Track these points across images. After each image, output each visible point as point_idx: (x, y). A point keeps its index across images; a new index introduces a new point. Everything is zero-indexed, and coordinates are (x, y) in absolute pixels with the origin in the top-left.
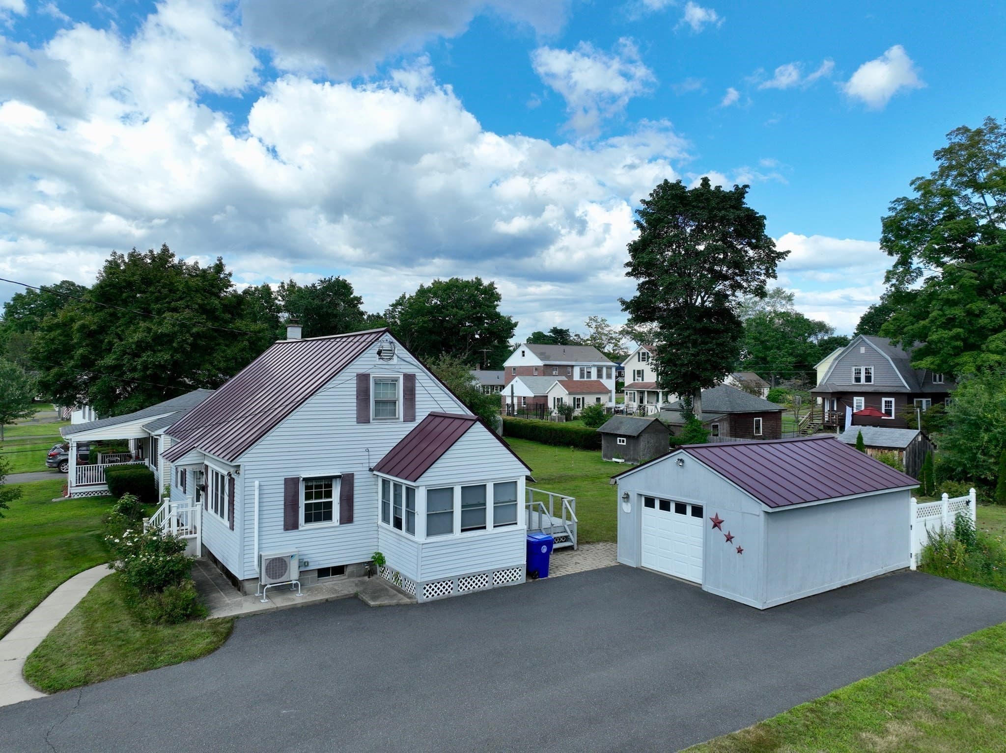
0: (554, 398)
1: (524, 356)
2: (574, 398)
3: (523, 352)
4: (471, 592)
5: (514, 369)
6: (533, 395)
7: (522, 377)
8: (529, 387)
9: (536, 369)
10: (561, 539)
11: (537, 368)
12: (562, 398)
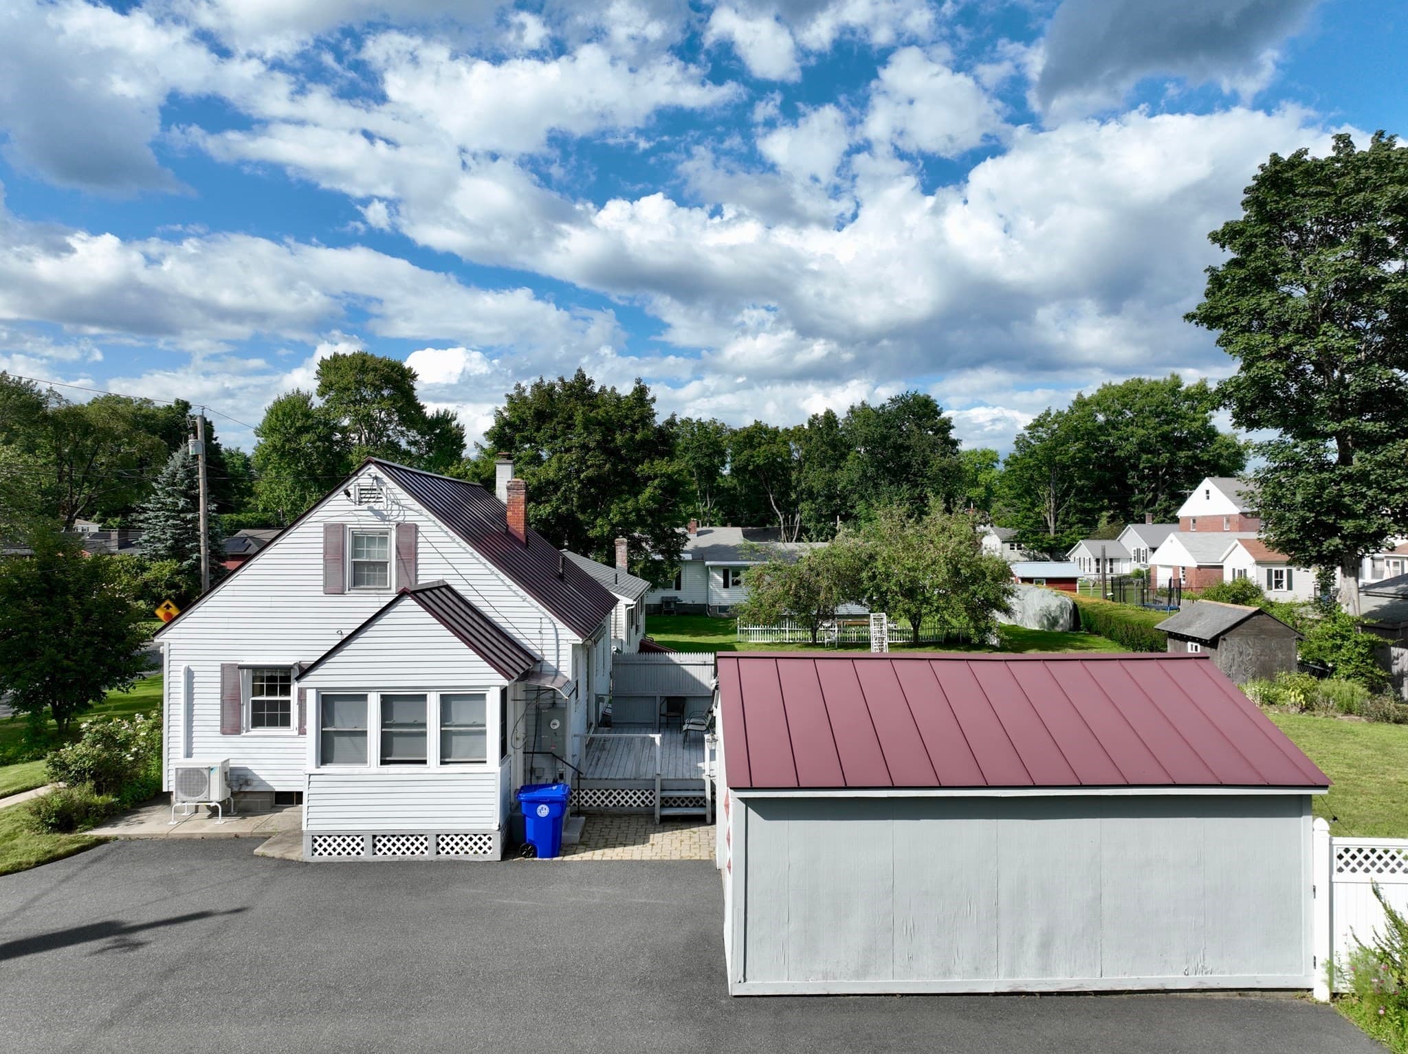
0: (1234, 570)
1: (1208, 498)
2: (1269, 572)
3: (1208, 492)
4: (397, 859)
5: (1194, 521)
6: (1193, 564)
7: (1181, 534)
8: (1190, 551)
9: (1228, 521)
10: (679, 802)
11: (1229, 519)
12: (1245, 570)
